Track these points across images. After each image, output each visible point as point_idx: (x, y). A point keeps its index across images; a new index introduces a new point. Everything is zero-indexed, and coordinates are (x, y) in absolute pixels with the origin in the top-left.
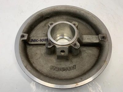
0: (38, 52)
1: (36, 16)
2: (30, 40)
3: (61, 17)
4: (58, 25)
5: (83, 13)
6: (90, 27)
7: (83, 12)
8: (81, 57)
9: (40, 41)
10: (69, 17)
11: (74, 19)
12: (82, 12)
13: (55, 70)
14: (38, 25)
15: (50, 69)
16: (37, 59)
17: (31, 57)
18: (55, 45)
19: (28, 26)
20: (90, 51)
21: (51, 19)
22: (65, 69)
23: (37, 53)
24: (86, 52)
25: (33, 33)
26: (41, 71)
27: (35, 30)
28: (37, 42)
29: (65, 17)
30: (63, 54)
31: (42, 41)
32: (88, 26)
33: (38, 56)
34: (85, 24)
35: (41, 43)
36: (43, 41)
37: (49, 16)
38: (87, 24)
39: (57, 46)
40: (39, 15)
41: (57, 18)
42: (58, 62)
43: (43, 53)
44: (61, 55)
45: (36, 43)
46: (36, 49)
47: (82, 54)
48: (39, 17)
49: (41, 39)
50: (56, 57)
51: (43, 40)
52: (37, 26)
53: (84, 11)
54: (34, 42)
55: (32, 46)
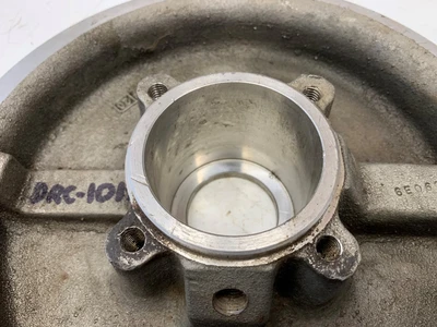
0: (76, 266)
1: (76, 42)
2: (31, 192)
3: (223, 53)
4: (201, 100)
5: (354, 28)
6: (392, 108)
7: (351, 20)
8: (350, 311)
9: (89, 201)
10: (266, 54)
11: (294, 60)
12: (342, 19)
14: (93, 98)
16: (66, 319)
17: (28, 299)
18: (172, 247)
19: (20, 101)
20: (406, 269)
21: (168, 61)
25: (57, 142)
27: (73, 127)
28: (70, 201)
29: (243, 51)
31: (102, 200)
32: (381, 105)
33: (74, 296)
34: (359, 89)
35: (95, 208)
36: (107, 198)
37: (152, 47)
38: (370, 93)
39: (190, 261)
40: (91, 38)
41: (199, 55)
45: (61, 208)
46: (62, 244)
47: (360, 285)
48: (96, 50)
49: (92, 185)
51: (105, 192)
52: (86, 103)
53: (355, 15)
54: (49, 200)
55: (39, 228)
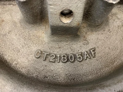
0: (7, 17)
8: (107, 29)
13: (47, 59)
15: (34, 58)
16: (5, 35)
22: (71, 57)
23: (3, 21)
24: (119, 17)
26: (15, 62)
30: (66, 21)
33: (7, 27)
42: (54, 41)
43: (17, 20)
44: (61, 24)
47: (111, 21)
50: (49, 31)
